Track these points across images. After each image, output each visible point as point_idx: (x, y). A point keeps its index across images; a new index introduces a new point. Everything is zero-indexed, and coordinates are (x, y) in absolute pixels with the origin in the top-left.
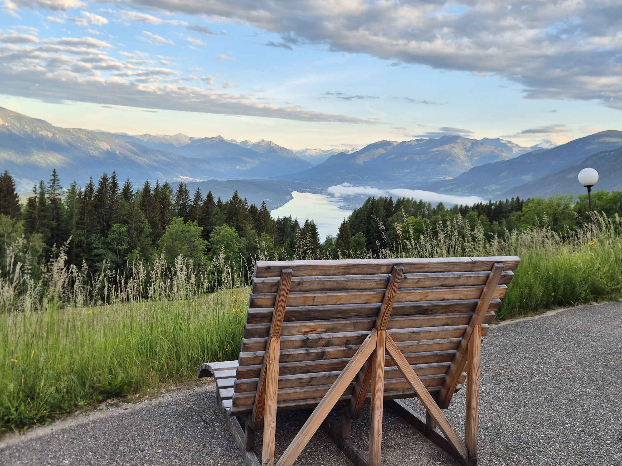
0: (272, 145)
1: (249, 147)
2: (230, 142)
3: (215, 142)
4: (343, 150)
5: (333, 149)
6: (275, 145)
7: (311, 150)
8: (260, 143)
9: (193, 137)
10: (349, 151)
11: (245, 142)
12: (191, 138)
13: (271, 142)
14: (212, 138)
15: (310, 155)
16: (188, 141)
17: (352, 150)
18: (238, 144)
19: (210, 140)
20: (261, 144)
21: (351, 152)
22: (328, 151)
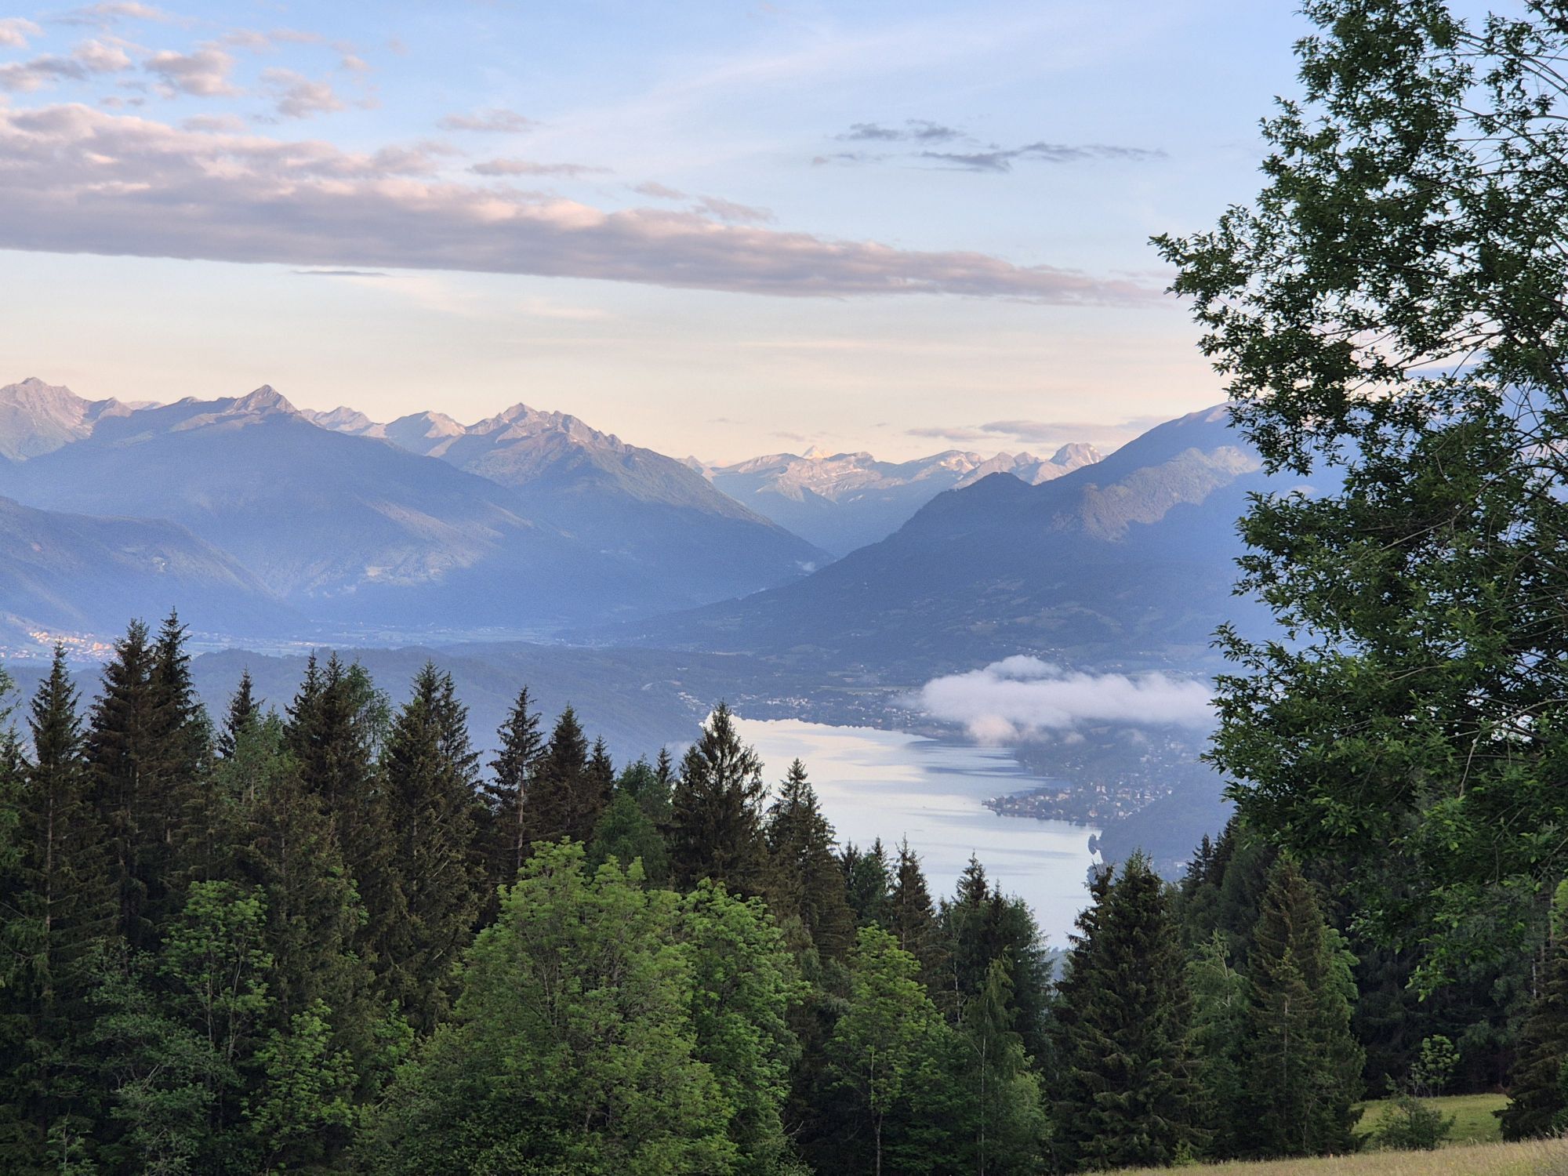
0: (575, 438)
1: (438, 452)
2: (324, 422)
3: (238, 424)
4: (1002, 457)
5: (944, 456)
6: (596, 435)
7: (813, 464)
8: (506, 427)
9: (112, 403)
10: (1037, 464)
11: (418, 423)
12: (95, 409)
13: (568, 418)
14: (224, 403)
15: (806, 490)
16: (75, 423)
17: (1060, 458)
18: (372, 433)
19: (209, 418)
20: (508, 435)
21: (1050, 473)
22: (911, 468)
